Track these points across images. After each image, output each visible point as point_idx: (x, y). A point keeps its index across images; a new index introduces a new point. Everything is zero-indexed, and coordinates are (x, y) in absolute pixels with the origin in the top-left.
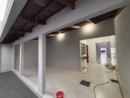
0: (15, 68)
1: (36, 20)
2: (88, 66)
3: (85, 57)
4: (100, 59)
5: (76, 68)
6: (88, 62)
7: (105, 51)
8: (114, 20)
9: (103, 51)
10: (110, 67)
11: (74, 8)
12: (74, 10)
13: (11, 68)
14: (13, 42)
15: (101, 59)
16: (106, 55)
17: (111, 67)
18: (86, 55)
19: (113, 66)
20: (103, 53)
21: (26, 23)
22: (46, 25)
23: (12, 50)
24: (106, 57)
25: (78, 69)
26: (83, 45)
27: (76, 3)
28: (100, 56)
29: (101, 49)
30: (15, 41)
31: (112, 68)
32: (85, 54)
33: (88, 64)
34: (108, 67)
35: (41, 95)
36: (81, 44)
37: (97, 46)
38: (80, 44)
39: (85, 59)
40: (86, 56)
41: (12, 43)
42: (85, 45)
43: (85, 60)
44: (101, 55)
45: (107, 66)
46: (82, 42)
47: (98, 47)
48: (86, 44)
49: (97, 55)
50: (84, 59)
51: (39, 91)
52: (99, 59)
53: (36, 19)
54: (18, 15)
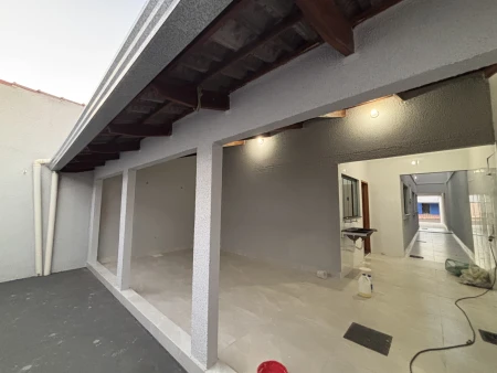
0: (98, 259)
1: (200, 95)
2: (367, 266)
3: (360, 231)
4: (417, 241)
5: (320, 273)
6: (367, 250)
7: (437, 205)
8: (488, 84)
9: (426, 208)
10: (469, 275)
11: (348, 51)
12: (346, 55)
13: (86, 259)
14: (97, 168)
15: (421, 239)
16: (442, 223)
17: (475, 279)
18: (359, 224)
19: (483, 272)
20: (426, 216)
21: (160, 106)
22: (227, 112)
23: (94, 195)
24: (442, 230)
25: (329, 275)
26: (350, 182)
27: (355, 31)
28: (416, 228)
29: (422, 199)
30: (103, 164)
31: (478, 281)
32: (357, 216)
33: (368, 256)
34: (459, 275)
35: (203, 367)
36: (344, 176)
37: (405, 188)
38: (340, 178)
39: (360, 239)
40: (362, 227)
41: (93, 169)
42: (356, 181)
43: (359, 242)
44: (420, 223)
45: (456, 272)
46: (346, 168)
47: (408, 189)
48: (361, 178)
49: (406, 221)
50: (355, 239)
51: (194, 351)
52: (414, 239)
53: (199, 89)
54: (148, 82)
